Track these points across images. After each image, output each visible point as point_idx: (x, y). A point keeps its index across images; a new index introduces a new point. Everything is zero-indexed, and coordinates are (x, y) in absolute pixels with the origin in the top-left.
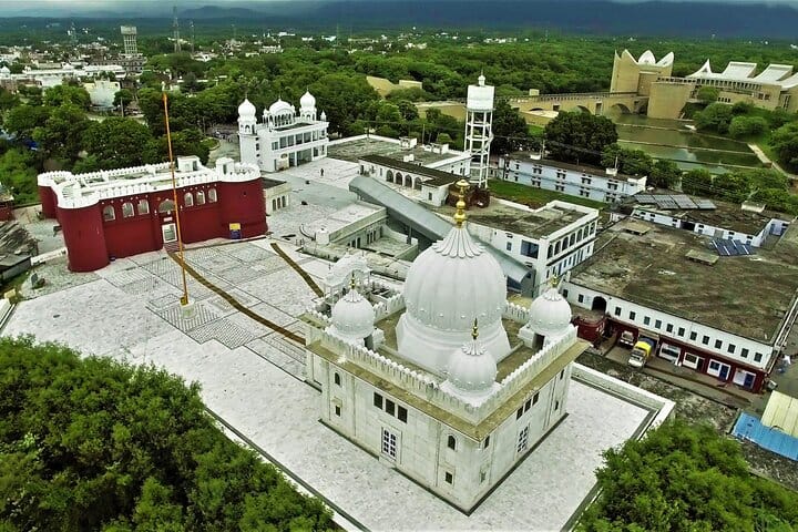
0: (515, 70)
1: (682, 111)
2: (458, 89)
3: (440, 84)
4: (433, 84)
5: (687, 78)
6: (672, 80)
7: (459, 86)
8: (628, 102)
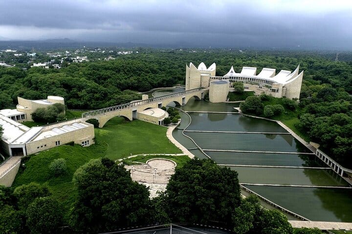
0: (132, 76)
1: (228, 97)
2: (95, 95)
3: (84, 92)
4: (78, 93)
5: (224, 77)
6: (217, 78)
7: (96, 93)
8: (199, 94)
